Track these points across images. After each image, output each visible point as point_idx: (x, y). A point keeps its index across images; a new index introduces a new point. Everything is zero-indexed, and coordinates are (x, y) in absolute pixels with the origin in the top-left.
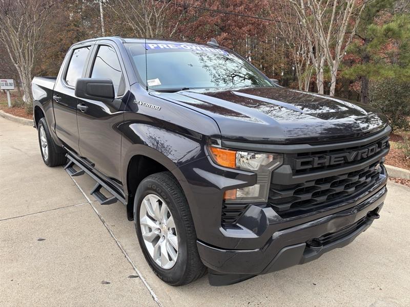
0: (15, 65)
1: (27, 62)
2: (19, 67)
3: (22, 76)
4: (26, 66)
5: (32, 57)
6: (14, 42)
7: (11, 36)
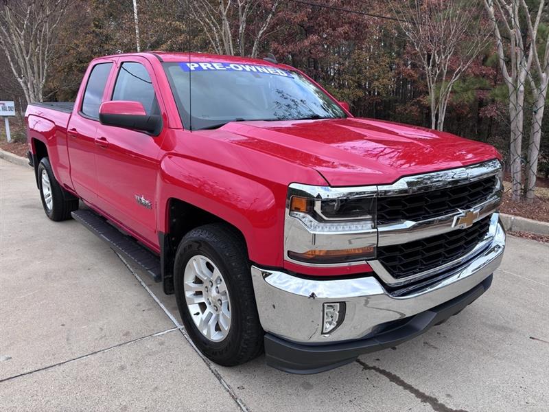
0: (19, 79)
1: (36, 75)
2: (25, 83)
3: (29, 96)
4: (34, 82)
5: (43, 68)
6: (17, 46)
7: (14, 37)
